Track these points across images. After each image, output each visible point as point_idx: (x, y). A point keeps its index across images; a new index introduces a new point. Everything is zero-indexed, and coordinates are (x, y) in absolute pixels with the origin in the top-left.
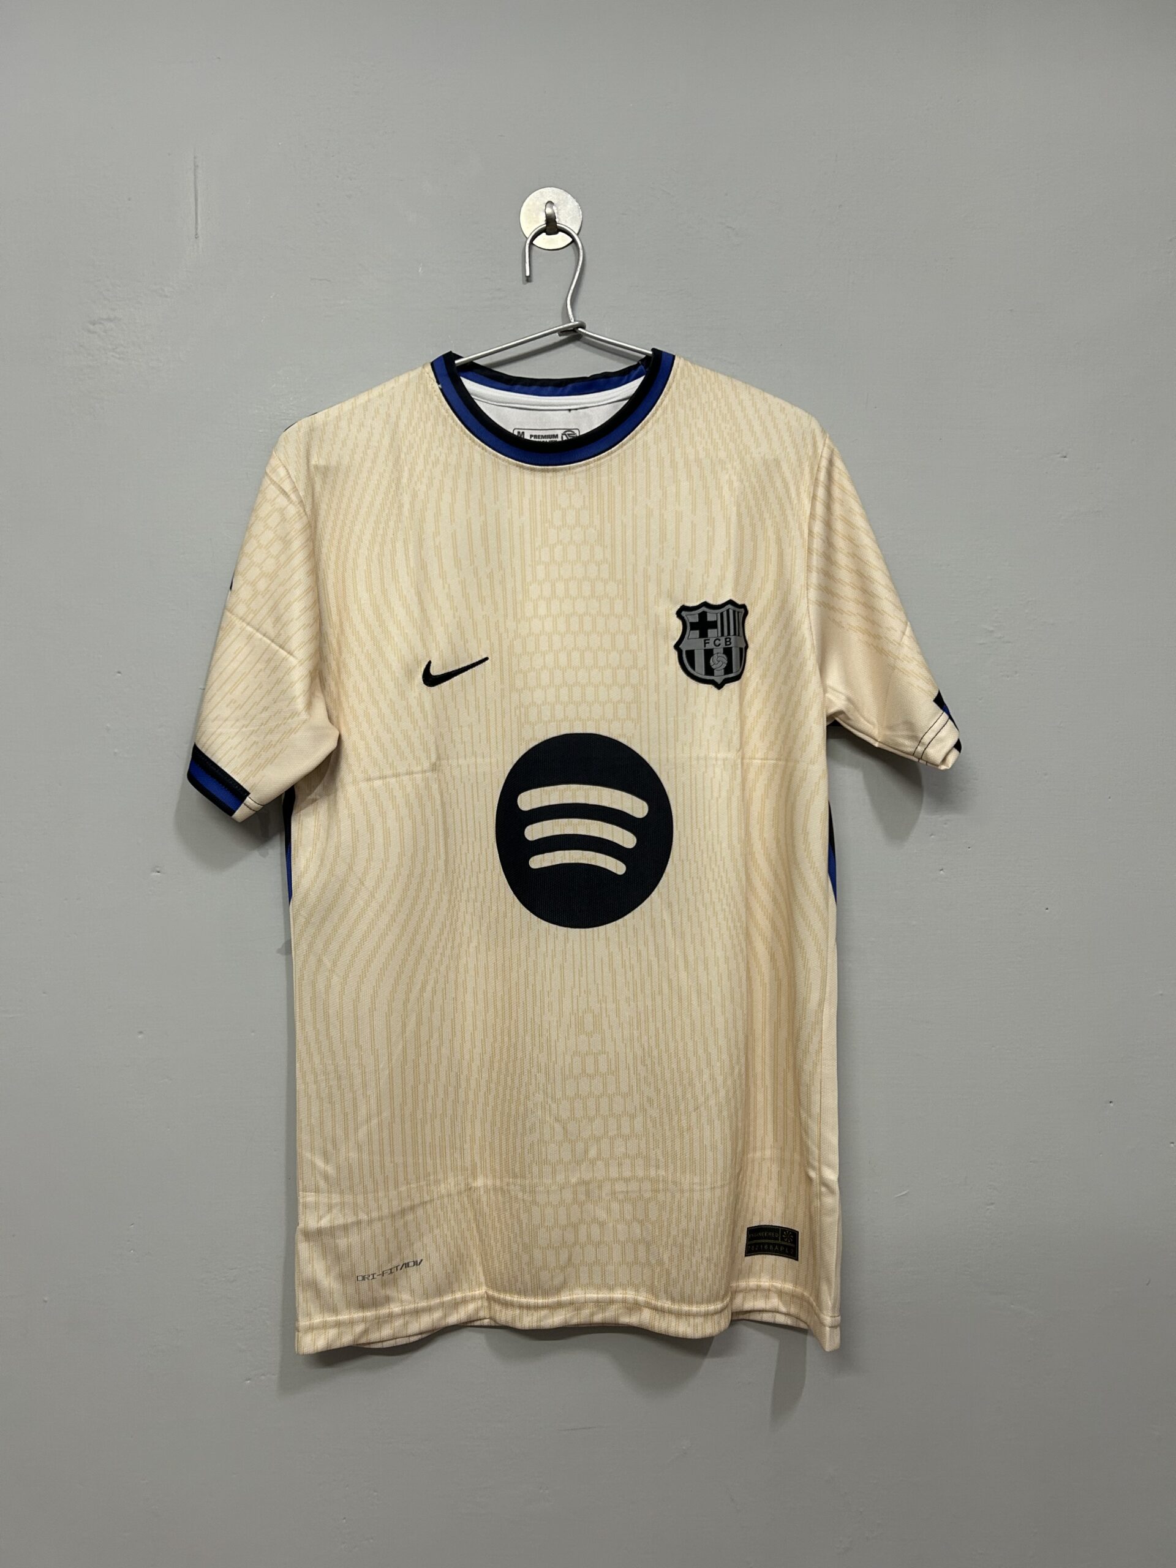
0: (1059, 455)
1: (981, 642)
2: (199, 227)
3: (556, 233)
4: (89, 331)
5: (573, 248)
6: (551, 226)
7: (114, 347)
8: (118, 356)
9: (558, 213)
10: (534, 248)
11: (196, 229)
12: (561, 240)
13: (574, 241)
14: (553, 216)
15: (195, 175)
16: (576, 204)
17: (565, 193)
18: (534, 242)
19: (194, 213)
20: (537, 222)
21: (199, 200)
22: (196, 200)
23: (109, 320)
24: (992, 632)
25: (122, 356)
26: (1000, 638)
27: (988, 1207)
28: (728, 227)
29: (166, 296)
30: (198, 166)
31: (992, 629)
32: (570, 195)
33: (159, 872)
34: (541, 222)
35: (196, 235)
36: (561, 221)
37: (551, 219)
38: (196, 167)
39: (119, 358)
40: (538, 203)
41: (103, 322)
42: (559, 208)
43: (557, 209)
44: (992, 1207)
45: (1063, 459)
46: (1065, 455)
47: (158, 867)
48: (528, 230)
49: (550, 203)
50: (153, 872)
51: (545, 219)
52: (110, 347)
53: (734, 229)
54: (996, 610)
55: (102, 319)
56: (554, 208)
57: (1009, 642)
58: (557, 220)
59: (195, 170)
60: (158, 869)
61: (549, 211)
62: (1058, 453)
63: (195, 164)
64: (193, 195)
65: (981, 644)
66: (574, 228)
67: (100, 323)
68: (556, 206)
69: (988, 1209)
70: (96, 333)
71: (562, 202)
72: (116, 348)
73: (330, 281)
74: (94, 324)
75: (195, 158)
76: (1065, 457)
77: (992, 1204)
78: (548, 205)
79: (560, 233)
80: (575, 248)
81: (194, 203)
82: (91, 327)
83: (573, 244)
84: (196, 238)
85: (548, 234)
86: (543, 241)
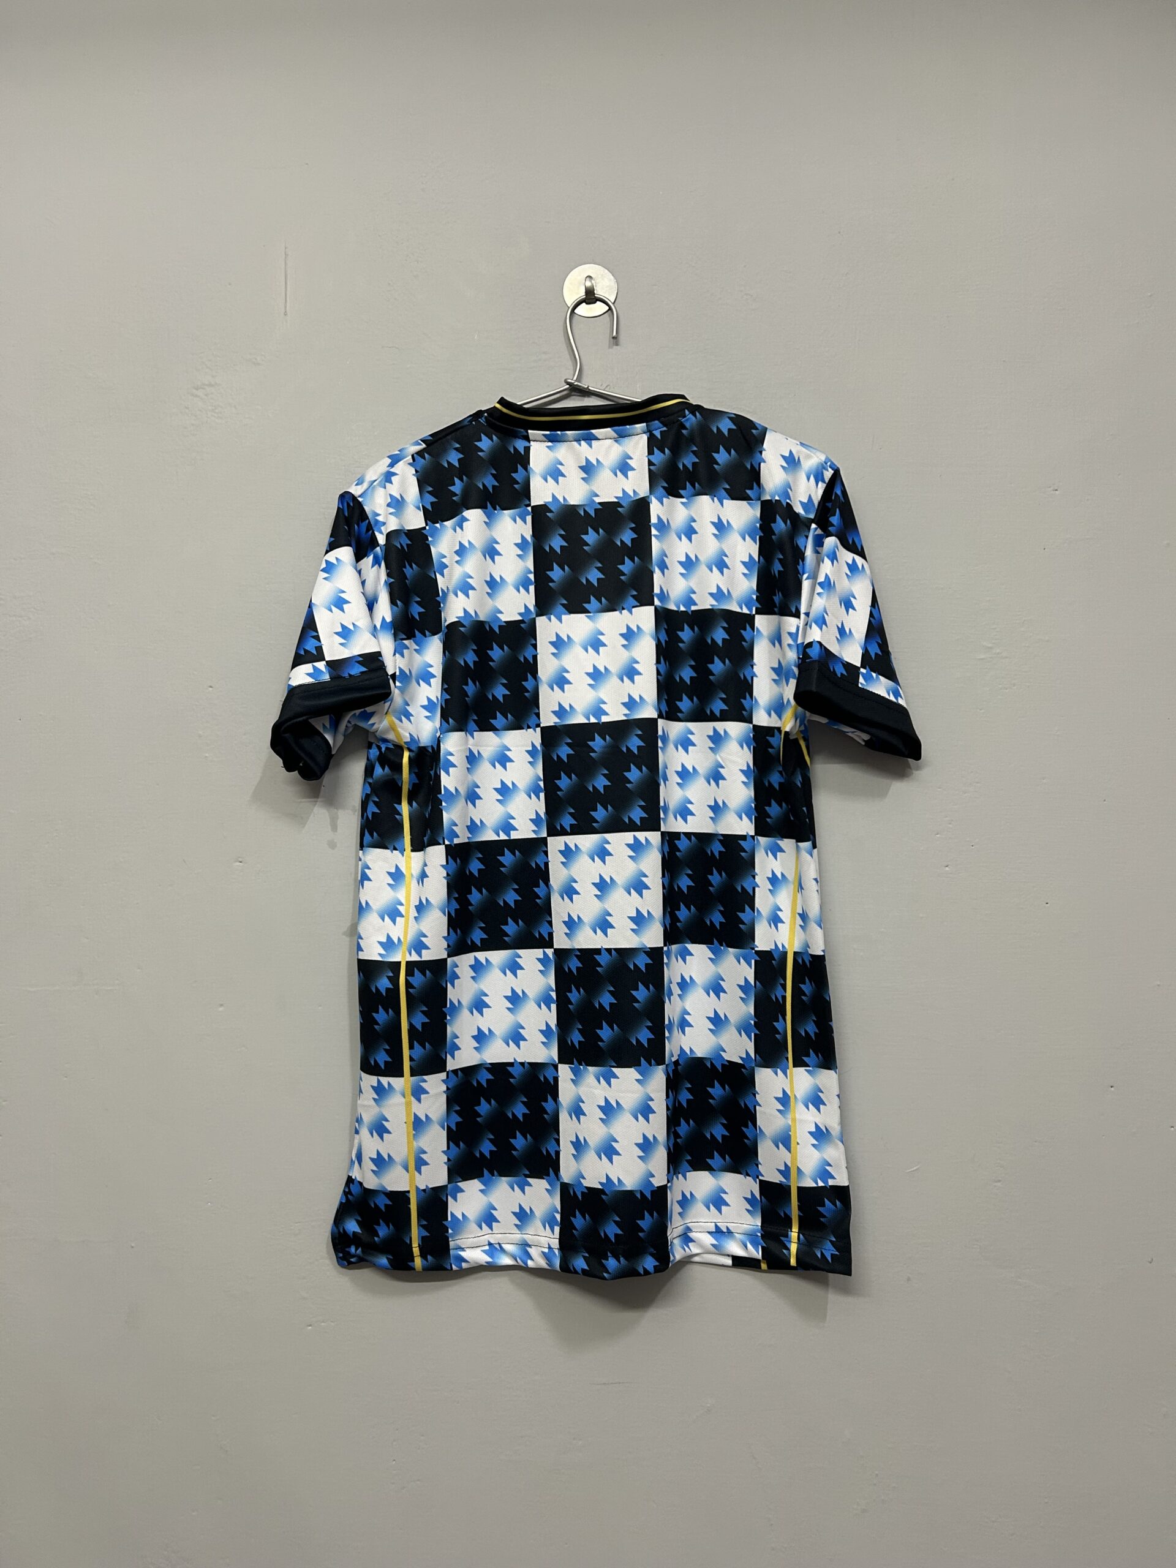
0: (1051, 489)
1: (982, 657)
2: (288, 304)
3: (595, 303)
4: (192, 395)
5: (609, 316)
6: (590, 297)
7: (214, 408)
8: (216, 415)
9: (596, 286)
10: (575, 318)
11: (286, 307)
12: (599, 308)
13: (610, 309)
14: (592, 289)
15: (285, 263)
16: (612, 277)
17: (602, 269)
18: (576, 311)
19: (284, 294)
20: (578, 294)
21: (288, 283)
22: (286, 283)
23: (210, 385)
24: (990, 648)
25: (220, 415)
26: (998, 654)
27: (996, 1184)
28: (746, 294)
29: (259, 364)
30: (288, 255)
31: (990, 645)
32: (606, 271)
33: (241, 862)
34: (582, 294)
35: (286, 312)
36: (599, 292)
37: (591, 291)
38: (286, 256)
39: (218, 418)
40: (579, 278)
42: (597, 281)
43: (596, 283)
44: (999, 1184)
45: (1052, 492)
46: (1056, 488)
47: (239, 857)
48: (570, 301)
49: (590, 277)
50: (236, 862)
51: (584, 291)
52: (210, 408)
54: (995, 629)
55: (206, 385)
56: (593, 282)
57: (1006, 657)
58: (595, 292)
59: (285, 258)
60: (240, 860)
61: (588, 284)
62: (1050, 487)
63: (286, 254)
64: (284, 278)
65: (980, 659)
66: (611, 298)
67: (202, 388)
68: (595, 280)
69: (995, 1186)
70: (196, 396)
71: (600, 276)
72: (216, 409)
74: (197, 389)
75: (286, 248)
76: (1056, 490)
78: (588, 279)
79: (598, 302)
80: (611, 314)
81: (284, 285)
82: (194, 391)
83: (609, 311)
84: (285, 315)
85: (587, 304)
86: (584, 310)
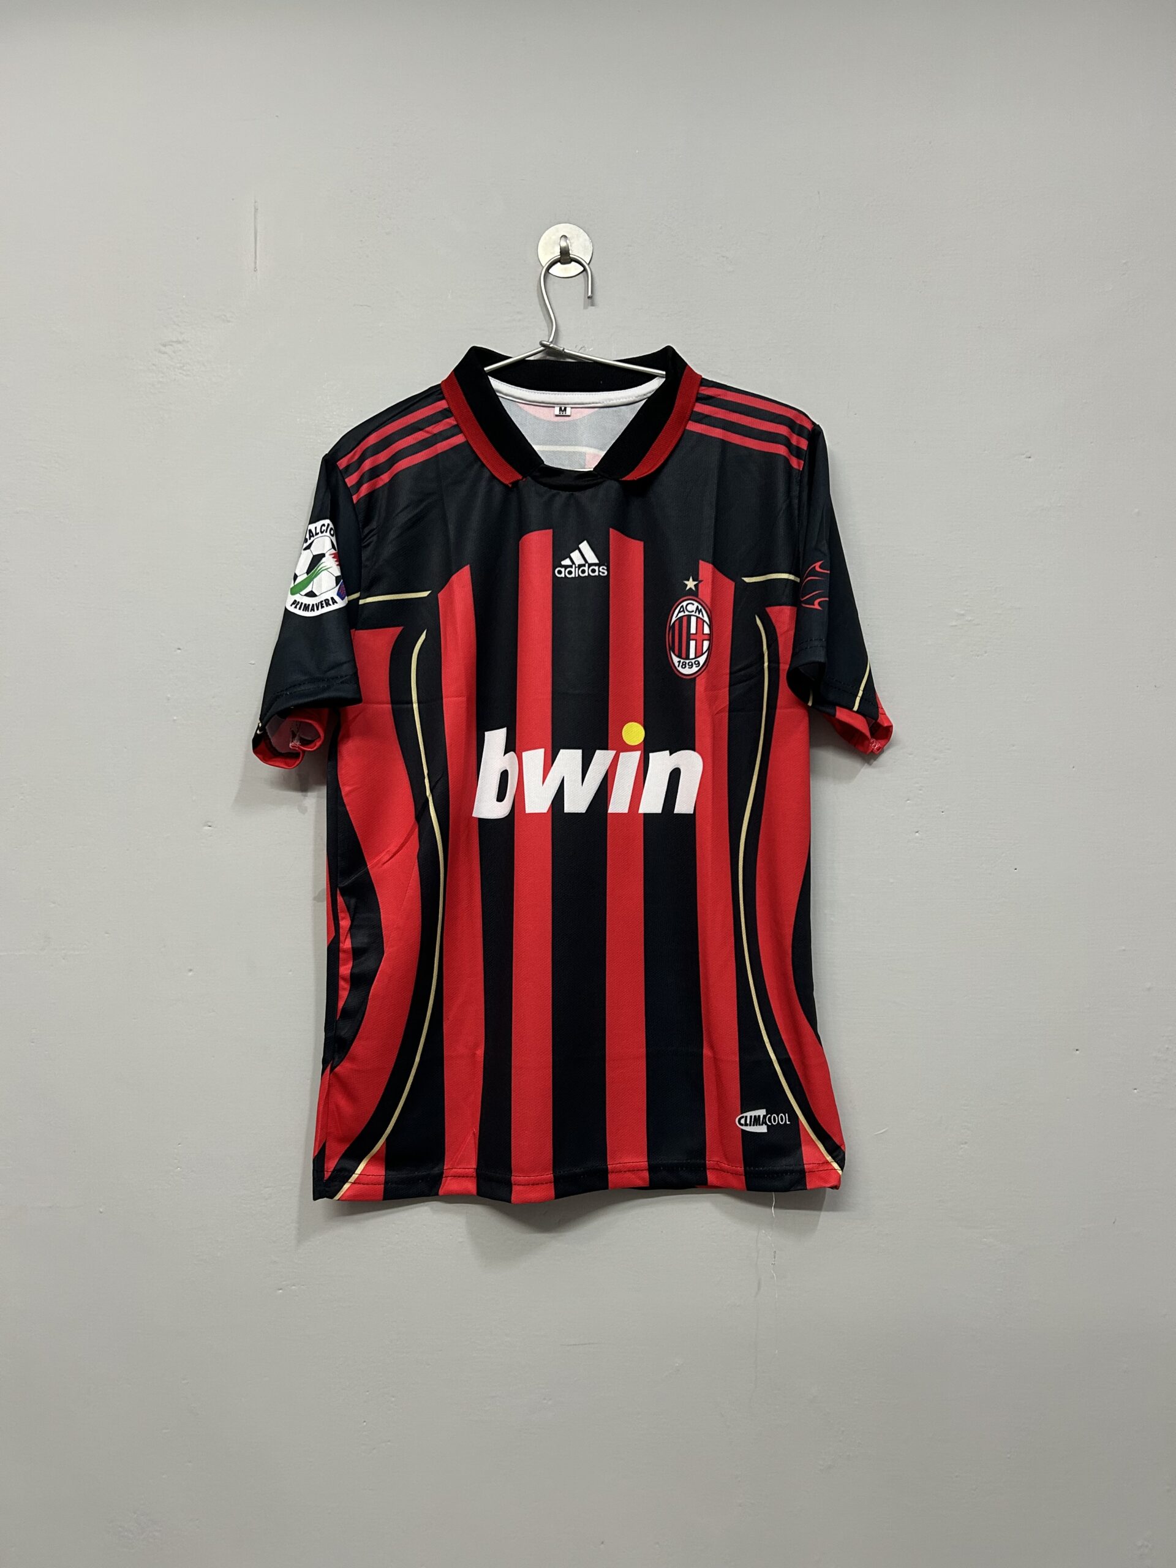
0: (1023, 456)
1: (954, 623)
2: (258, 260)
3: (570, 262)
4: (160, 352)
5: (584, 277)
6: (565, 257)
7: (181, 365)
8: (184, 373)
9: (571, 246)
10: (550, 279)
11: (255, 263)
12: (574, 269)
13: (585, 270)
14: (567, 249)
15: (255, 218)
16: (589, 237)
17: (578, 228)
18: (550, 271)
19: (253, 250)
20: (553, 253)
21: (258, 238)
22: (256, 238)
23: (179, 342)
24: (963, 615)
25: (188, 373)
26: (970, 621)
27: (962, 1146)
28: (723, 257)
29: (229, 321)
31: (962, 612)
32: (582, 231)
33: (210, 826)
34: (556, 254)
35: (255, 268)
36: (574, 253)
37: (565, 251)
38: (256, 210)
39: (187, 375)
40: (553, 237)
41: (171, 343)
42: (572, 241)
43: (570, 243)
44: (966, 1146)
45: (1028, 459)
46: (1029, 455)
47: (208, 822)
48: (545, 260)
49: (565, 237)
50: (205, 826)
51: (559, 251)
52: (178, 365)
53: (727, 258)
54: (967, 596)
55: (173, 342)
57: (978, 624)
58: (570, 252)
59: (255, 212)
60: (210, 824)
61: (563, 244)
62: (1024, 454)
64: (253, 232)
65: (952, 626)
66: (586, 259)
67: (171, 345)
68: (569, 240)
69: (962, 1148)
70: (166, 353)
71: (575, 236)
72: (184, 366)
73: (369, 306)
74: (165, 346)
75: (255, 202)
76: (1030, 457)
77: (966, 1143)
78: (563, 238)
79: (573, 263)
80: (586, 274)
81: (254, 240)
82: (163, 349)
84: (255, 271)
85: (562, 263)
86: (558, 270)
